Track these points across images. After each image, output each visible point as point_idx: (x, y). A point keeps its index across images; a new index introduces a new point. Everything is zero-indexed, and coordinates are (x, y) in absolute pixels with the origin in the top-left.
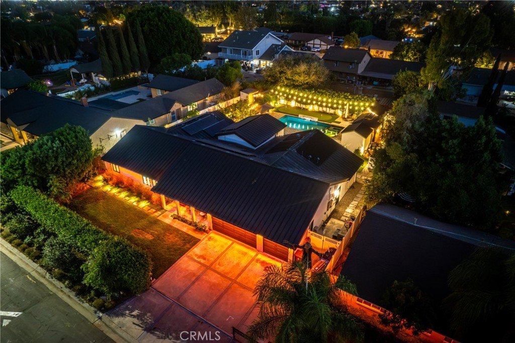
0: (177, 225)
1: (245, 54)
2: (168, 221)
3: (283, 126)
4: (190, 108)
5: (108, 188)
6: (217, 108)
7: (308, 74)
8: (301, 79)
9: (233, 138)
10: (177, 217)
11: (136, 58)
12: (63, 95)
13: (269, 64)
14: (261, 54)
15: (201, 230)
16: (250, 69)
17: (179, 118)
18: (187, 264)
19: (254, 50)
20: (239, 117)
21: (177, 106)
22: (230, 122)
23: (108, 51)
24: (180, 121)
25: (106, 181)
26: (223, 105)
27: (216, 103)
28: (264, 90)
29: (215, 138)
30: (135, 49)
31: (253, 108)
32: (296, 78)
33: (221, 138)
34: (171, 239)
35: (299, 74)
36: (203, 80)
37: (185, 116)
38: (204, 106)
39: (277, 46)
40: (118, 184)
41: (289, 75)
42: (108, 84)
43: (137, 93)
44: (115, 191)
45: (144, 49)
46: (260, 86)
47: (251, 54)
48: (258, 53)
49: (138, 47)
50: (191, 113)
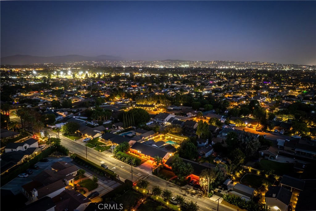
0: (144, 159)
1: (162, 121)
2: (143, 158)
3: (165, 143)
4: (146, 138)
5: (131, 153)
6: (152, 138)
7: (175, 130)
8: (174, 132)
9: (154, 145)
10: (144, 158)
11: (132, 123)
12: (114, 133)
13: (170, 124)
14: (167, 121)
15: (148, 159)
16: (164, 125)
17: (143, 141)
18: (146, 163)
19: (165, 120)
20: (156, 141)
21: (143, 138)
22: (155, 142)
23: (125, 122)
24: (144, 141)
25: (131, 152)
26: (154, 138)
27: (152, 137)
28: (164, 134)
29: (151, 145)
30: (131, 121)
31: (161, 139)
32: (172, 131)
33: (152, 145)
34: (143, 160)
35: (173, 130)
36: (149, 131)
37: (145, 140)
38: (149, 138)
39: (173, 118)
40: (133, 153)
41: (171, 130)
42: (124, 130)
43: (132, 133)
44: (133, 154)
45: (134, 121)
46: (164, 133)
47: (164, 121)
48: (166, 120)
49: (132, 120)
50: (146, 139)
